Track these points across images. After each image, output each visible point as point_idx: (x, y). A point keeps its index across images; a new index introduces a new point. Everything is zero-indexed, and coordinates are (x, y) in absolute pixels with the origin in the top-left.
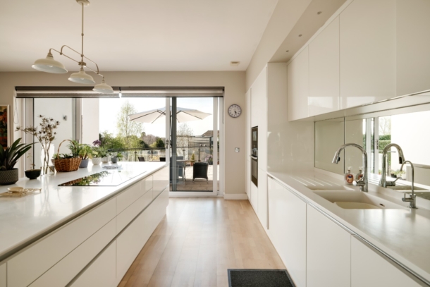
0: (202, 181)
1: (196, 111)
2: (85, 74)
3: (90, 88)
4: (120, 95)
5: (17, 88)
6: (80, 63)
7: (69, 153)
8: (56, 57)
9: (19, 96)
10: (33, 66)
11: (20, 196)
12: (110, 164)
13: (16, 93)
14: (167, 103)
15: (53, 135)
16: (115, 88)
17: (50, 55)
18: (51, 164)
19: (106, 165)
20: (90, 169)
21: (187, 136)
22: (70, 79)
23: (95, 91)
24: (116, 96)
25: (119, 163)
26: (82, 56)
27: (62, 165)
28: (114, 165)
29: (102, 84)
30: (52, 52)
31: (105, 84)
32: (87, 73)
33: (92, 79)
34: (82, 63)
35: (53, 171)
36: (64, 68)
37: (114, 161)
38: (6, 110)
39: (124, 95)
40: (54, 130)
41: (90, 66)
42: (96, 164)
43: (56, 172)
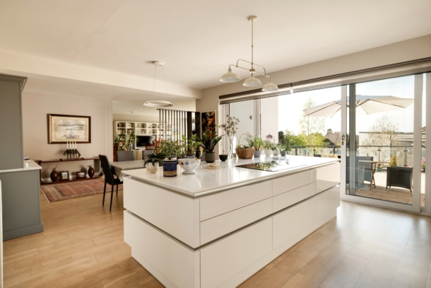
0: (402, 191)
1: (390, 98)
2: (254, 78)
3: (260, 90)
4: (292, 91)
5: (221, 97)
6: (251, 70)
7: (247, 144)
8: (234, 70)
9: (222, 103)
10: (221, 80)
11: (213, 169)
12: (280, 156)
13: (220, 100)
14: (344, 92)
15: (235, 129)
16: (280, 87)
17: (230, 70)
18: (234, 152)
19: (276, 157)
20: (263, 159)
21: (389, 133)
22: (244, 85)
23: (265, 92)
24: (288, 92)
25: (287, 156)
26: (252, 64)
27: (242, 153)
28: (283, 158)
29: (269, 84)
30: (232, 67)
31: (272, 84)
32: (256, 77)
33: (259, 81)
34: (252, 70)
35: (235, 157)
36: (238, 77)
37: (283, 154)
38: (214, 114)
39: (296, 91)
40: (236, 126)
41: (259, 70)
42: (267, 156)
43: (237, 158)
